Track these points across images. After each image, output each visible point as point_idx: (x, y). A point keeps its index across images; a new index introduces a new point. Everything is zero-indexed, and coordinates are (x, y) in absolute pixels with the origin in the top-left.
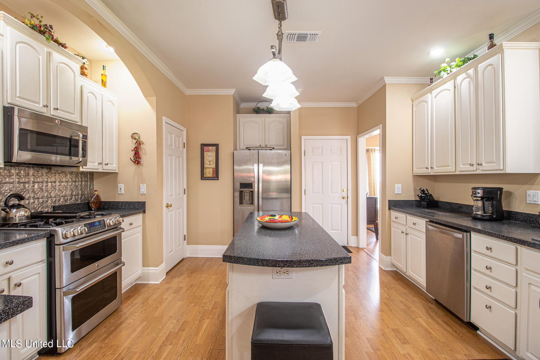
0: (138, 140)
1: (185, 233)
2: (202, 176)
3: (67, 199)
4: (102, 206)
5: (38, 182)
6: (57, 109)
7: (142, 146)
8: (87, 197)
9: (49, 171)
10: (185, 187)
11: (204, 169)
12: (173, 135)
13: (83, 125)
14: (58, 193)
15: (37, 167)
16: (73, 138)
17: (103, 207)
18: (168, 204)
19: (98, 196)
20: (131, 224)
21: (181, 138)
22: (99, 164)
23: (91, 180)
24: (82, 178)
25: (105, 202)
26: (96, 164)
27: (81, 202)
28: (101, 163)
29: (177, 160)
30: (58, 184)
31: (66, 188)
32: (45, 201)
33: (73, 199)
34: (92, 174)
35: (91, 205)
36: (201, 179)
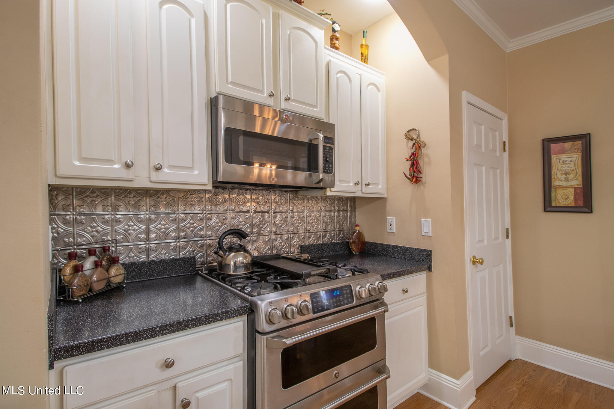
0: (416, 140)
1: (511, 313)
2: (547, 204)
3: (320, 236)
4: (366, 249)
5: (281, 212)
6: (289, 99)
7: (423, 150)
8: (347, 234)
9: (295, 196)
10: (508, 225)
11: (553, 190)
12: (483, 127)
13: (330, 122)
14: (308, 227)
15: (279, 191)
16: (312, 143)
17: (368, 251)
18: (474, 257)
19: (360, 234)
20: (405, 290)
21: (497, 132)
22: (355, 184)
23: (353, 210)
24: (339, 207)
25: (371, 244)
26: (351, 184)
27: (338, 241)
28: (358, 182)
29: (492, 173)
30: (307, 215)
31: (318, 220)
32: (290, 237)
33: (328, 236)
34: (353, 200)
35: (351, 246)
36: (545, 210)
